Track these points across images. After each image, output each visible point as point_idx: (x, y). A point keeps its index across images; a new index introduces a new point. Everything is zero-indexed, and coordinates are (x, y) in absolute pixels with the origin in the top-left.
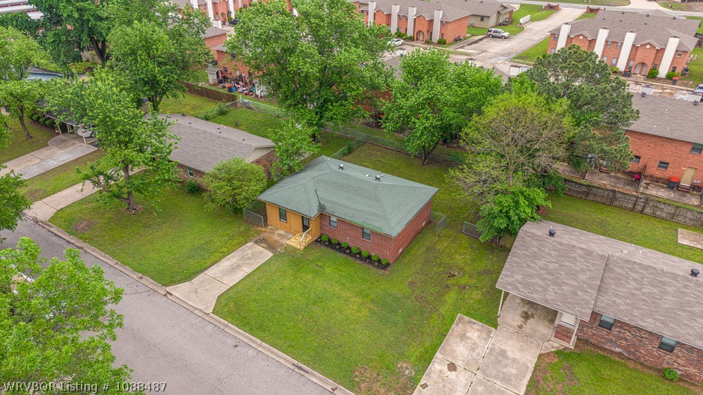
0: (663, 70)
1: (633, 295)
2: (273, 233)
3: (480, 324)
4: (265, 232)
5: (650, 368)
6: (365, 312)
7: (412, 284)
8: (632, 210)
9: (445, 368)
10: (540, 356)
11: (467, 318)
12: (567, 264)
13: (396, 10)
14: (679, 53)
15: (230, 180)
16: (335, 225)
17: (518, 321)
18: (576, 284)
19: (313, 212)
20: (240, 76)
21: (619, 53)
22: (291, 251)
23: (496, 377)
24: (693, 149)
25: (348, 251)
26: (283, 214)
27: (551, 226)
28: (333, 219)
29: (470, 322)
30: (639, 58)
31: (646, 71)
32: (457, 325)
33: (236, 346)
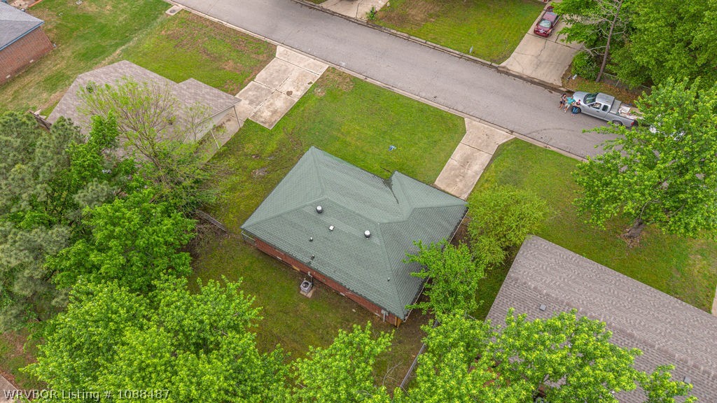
3: (257, 122)
29: (265, 123)
33: (435, 97)
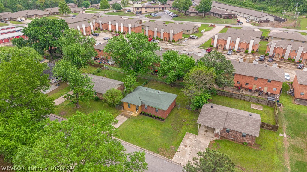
0: (250, 50)
1: (234, 122)
2: (126, 112)
3: (193, 134)
4: (123, 112)
5: (240, 143)
6: (159, 133)
7: (172, 125)
8: (238, 99)
9: (184, 147)
10: (210, 142)
11: (189, 133)
12: (216, 115)
13: (156, 30)
14: (254, 45)
15: (112, 96)
16: (146, 108)
17: (204, 133)
18: (219, 120)
19: (140, 104)
20: (103, 58)
21: (235, 45)
22: (133, 117)
23: (198, 148)
24: (255, 79)
25: (151, 116)
26: (129, 105)
27: (212, 104)
28: (146, 106)
30: (242, 46)
31: (244, 51)
32: (186, 135)
